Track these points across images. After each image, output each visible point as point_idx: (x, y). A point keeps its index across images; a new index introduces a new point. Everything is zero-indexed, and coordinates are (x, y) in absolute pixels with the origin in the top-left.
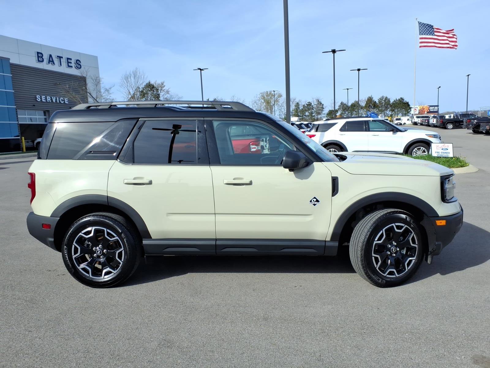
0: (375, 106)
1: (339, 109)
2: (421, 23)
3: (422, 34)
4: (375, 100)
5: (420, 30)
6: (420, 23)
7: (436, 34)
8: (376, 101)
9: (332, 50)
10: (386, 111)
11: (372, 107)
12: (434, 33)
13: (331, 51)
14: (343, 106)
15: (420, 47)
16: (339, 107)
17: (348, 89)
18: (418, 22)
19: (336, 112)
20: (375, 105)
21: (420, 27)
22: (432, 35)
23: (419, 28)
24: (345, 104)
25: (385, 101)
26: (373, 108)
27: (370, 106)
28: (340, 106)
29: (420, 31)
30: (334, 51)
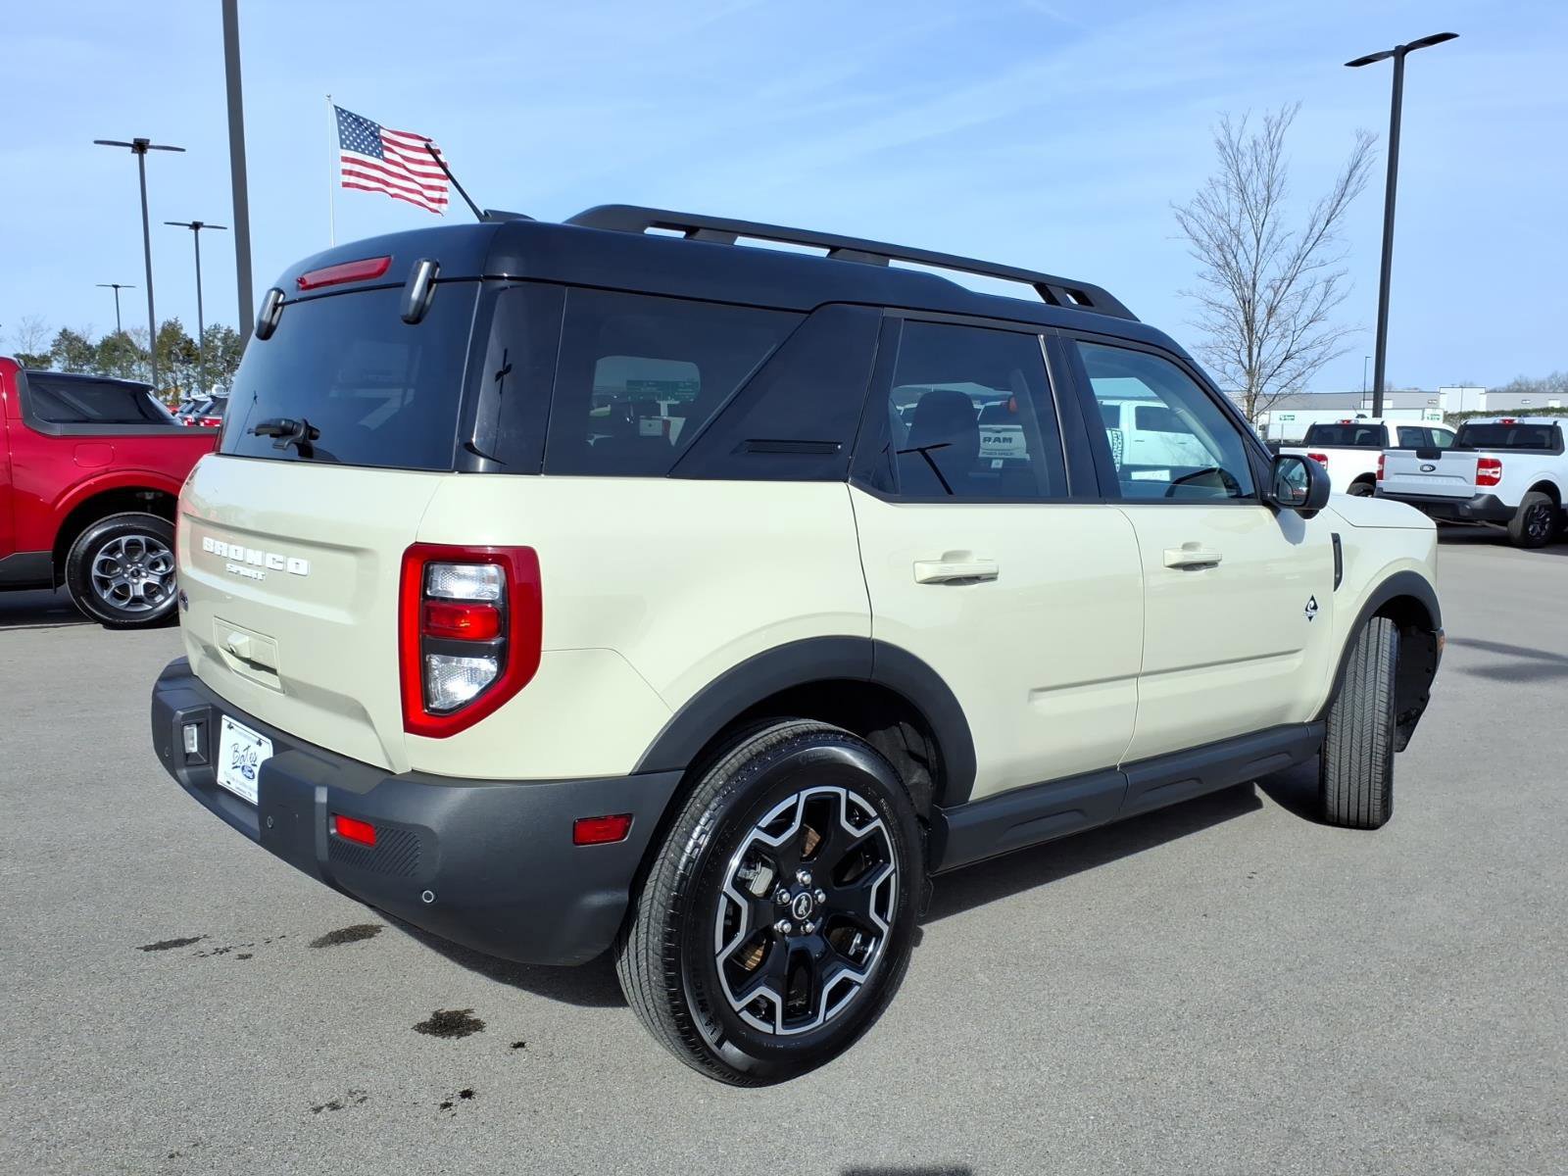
0: (189, 355)
1: (54, 353)
2: (343, 111)
3: (348, 148)
4: (190, 336)
5: (341, 132)
6: (340, 111)
7: (387, 154)
8: (191, 340)
9: (135, 140)
10: (228, 376)
11: (181, 358)
12: (381, 153)
13: (132, 142)
14: (71, 344)
15: (346, 185)
16: (52, 346)
17: (116, 287)
18: (336, 107)
19: (44, 362)
20: (190, 353)
21: (340, 123)
22: (378, 157)
23: (339, 129)
24: (78, 339)
25: (224, 340)
26: (183, 362)
27: (171, 352)
28: (57, 344)
29: (340, 137)
30: (140, 146)
